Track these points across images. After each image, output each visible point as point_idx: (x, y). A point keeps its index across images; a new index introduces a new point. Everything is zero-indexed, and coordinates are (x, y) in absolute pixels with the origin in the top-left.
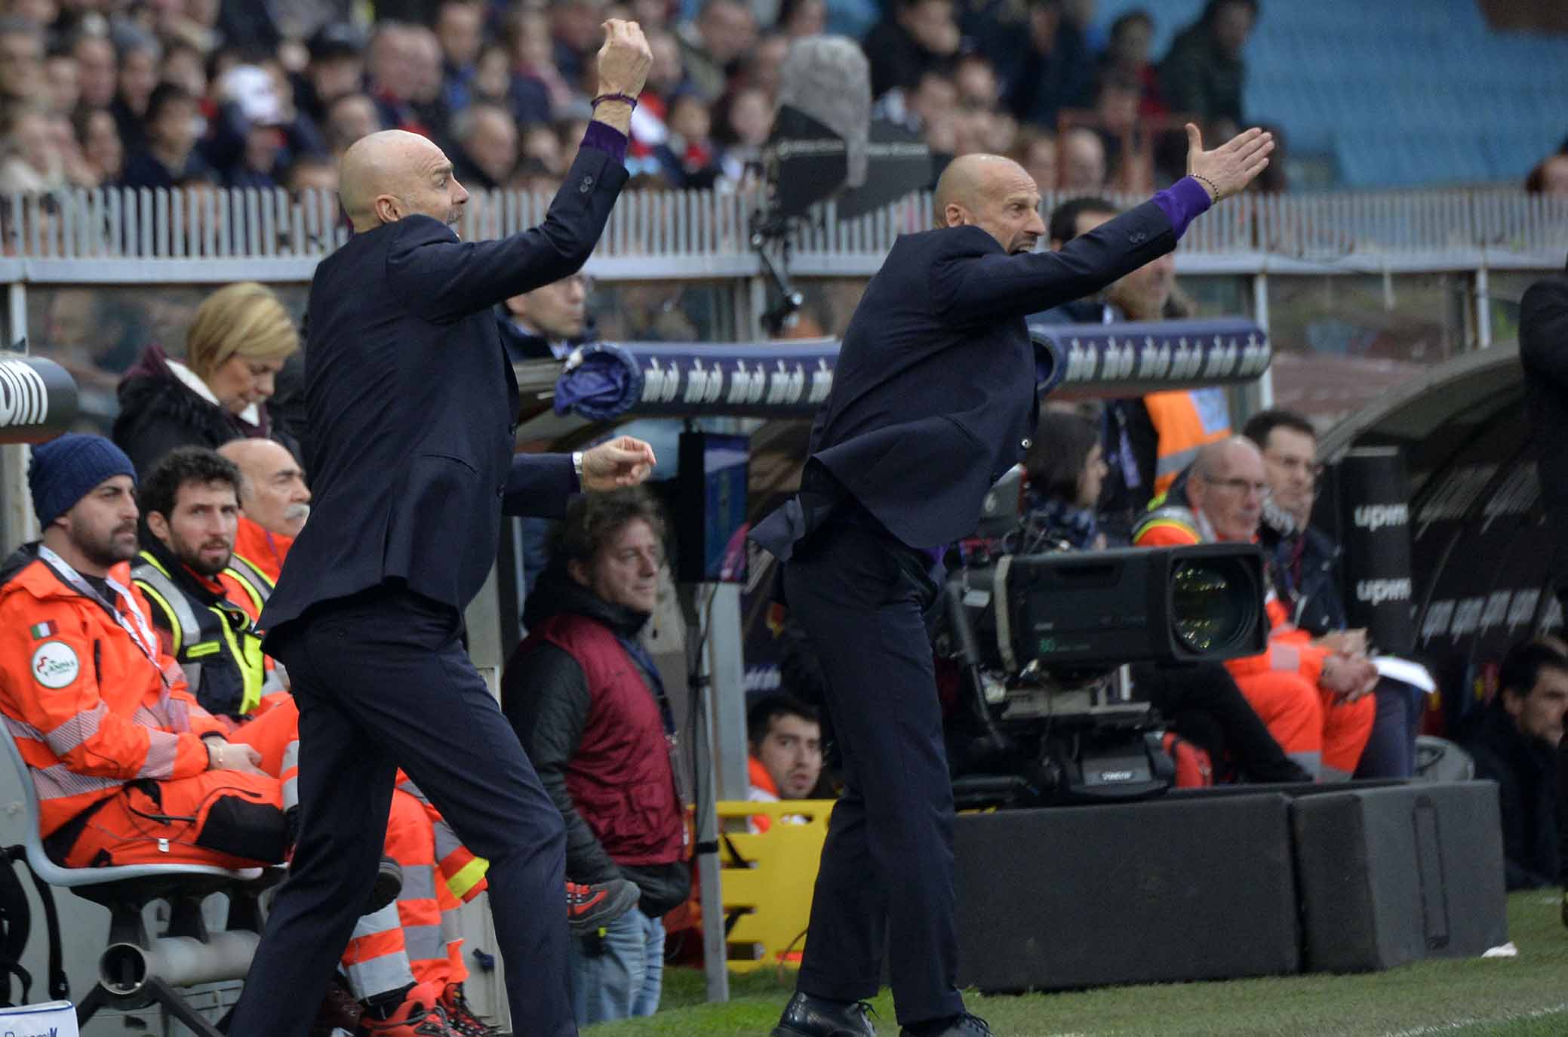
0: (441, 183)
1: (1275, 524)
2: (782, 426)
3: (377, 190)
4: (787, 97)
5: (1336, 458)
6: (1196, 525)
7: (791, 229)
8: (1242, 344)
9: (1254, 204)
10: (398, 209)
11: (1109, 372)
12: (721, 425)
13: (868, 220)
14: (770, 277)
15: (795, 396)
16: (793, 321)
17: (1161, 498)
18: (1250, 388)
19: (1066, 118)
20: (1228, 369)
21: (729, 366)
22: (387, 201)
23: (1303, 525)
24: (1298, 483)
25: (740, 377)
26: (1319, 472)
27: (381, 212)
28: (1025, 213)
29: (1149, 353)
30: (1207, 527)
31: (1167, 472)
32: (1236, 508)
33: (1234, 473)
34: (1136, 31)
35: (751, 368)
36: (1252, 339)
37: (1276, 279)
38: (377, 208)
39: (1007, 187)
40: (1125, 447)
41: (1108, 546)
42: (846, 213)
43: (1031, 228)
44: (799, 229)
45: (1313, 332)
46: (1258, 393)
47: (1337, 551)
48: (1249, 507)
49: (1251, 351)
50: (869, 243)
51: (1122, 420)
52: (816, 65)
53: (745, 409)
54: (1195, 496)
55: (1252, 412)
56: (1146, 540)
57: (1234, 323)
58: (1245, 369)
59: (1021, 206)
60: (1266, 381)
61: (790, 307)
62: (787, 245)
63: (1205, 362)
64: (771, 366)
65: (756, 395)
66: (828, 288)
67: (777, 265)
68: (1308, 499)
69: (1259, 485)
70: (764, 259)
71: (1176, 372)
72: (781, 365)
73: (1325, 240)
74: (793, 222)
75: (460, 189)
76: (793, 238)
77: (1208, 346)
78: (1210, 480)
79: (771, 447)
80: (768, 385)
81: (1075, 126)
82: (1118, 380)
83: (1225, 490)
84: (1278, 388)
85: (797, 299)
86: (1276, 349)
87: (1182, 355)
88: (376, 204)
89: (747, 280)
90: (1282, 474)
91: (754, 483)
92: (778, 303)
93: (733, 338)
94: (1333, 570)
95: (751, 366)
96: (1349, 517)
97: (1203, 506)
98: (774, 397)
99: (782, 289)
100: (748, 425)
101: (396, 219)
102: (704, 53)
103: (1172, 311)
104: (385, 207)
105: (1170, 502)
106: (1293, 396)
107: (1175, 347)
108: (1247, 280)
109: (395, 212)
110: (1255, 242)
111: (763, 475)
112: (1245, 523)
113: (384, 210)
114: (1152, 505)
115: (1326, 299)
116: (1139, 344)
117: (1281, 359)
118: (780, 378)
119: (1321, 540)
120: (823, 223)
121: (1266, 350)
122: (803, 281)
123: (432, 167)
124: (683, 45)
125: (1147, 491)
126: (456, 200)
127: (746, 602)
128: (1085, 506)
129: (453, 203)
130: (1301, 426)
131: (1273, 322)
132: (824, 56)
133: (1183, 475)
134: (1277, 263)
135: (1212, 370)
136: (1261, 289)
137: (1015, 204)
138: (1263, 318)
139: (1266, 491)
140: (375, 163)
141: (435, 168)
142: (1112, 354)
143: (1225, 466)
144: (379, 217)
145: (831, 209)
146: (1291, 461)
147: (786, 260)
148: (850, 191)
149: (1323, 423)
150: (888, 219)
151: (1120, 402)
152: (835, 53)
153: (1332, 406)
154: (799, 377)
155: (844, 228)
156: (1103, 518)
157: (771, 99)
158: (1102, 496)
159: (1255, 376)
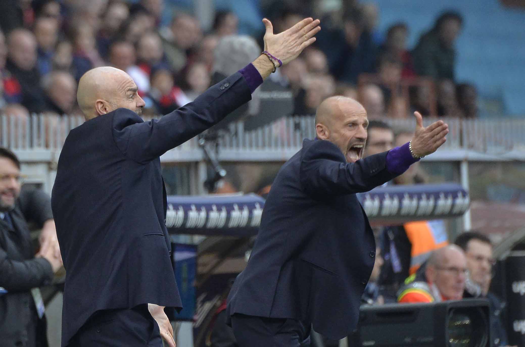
0: (131, 96)
1: (471, 291)
2: (216, 239)
3: (97, 97)
4: (217, 67)
5: (503, 256)
6: (431, 292)
7: (219, 137)
8: (455, 197)
9: (461, 125)
10: (107, 108)
11: (385, 212)
12: (183, 239)
13: (260, 132)
14: (208, 162)
15: (221, 223)
16: (221, 184)
17: (412, 277)
18: (458, 220)
19: (363, 78)
20: (447, 209)
21: (187, 208)
22: (102, 103)
23: (485, 291)
24: (483, 269)
25: (193, 214)
26: (494, 264)
27: (98, 108)
28: (356, 128)
29: (406, 202)
30: (436, 293)
31: (416, 263)
32: (452, 282)
33: (451, 264)
34: (399, 34)
35: (199, 209)
36: (460, 195)
37: (472, 163)
38: (96, 106)
39: (345, 115)
40: (393, 251)
41: (385, 302)
42: (248, 128)
43: (358, 136)
44: (223, 137)
45: (491, 191)
46: (462, 223)
47: (503, 305)
48: (459, 281)
49: (460, 201)
50: (260, 143)
51: (391, 236)
52: (233, 50)
53: (195, 231)
54: (431, 276)
55: (459, 232)
56: (405, 300)
57: (450, 186)
58: (456, 210)
59: (354, 124)
60: (467, 217)
61: (218, 177)
62: (217, 145)
63: (435, 206)
64: (209, 208)
65: (201, 223)
66: (239, 168)
67: (212, 155)
68: (488, 278)
69: (464, 270)
70: (205, 153)
71: (420, 212)
72: (214, 208)
73: (497, 143)
74: (220, 133)
75: (140, 99)
76: (220, 141)
77: (437, 198)
78: (439, 268)
79: (209, 251)
80: (207, 218)
81: (368, 83)
82: (390, 216)
83: (447, 274)
84: (474, 219)
85: (223, 173)
86: (472, 199)
87: (423, 203)
88: (96, 103)
89: (196, 164)
90: (475, 264)
91: (201, 270)
92: (213, 175)
93: (189, 193)
94: (501, 315)
95: (199, 208)
96: (510, 288)
97: (435, 282)
98: (211, 224)
99: (214, 168)
100: (197, 239)
101: (105, 113)
102: (175, 44)
103: (417, 180)
104: (100, 106)
105: (417, 280)
106: (481, 225)
107: (419, 199)
108: (457, 164)
109: (105, 109)
110: (461, 144)
111: (204, 265)
112: (456, 289)
113: (100, 108)
114: (408, 281)
115: (498, 173)
116: (401, 197)
117: (475, 205)
118: (214, 215)
119: (496, 300)
120: (236, 134)
121: (467, 201)
122: (226, 164)
123: (127, 87)
124: (163, 41)
125: (406, 273)
126: (138, 105)
127: (196, 331)
128: (372, 281)
129: (136, 107)
130: (484, 239)
131: (471, 185)
132: (237, 46)
133: (423, 266)
134: (473, 155)
135: (439, 211)
136: (464, 169)
137: (350, 123)
138: (465, 184)
139: (467, 274)
140: (97, 83)
141: (129, 88)
142: (387, 202)
143: (446, 260)
144: (97, 111)
145: (241, 126)
146: (480, 258)
147: (217, 152)
148: (250, 117)
149: (496, 238)
150: (270, 132)
151: (391, 228)
152: (242, 44)
153: (501, 230)
154: (224, 214)
155: (247, 136)
156: (382, 288)
157: (209, 68)
158: (381, 276)
159: (461, 214)
